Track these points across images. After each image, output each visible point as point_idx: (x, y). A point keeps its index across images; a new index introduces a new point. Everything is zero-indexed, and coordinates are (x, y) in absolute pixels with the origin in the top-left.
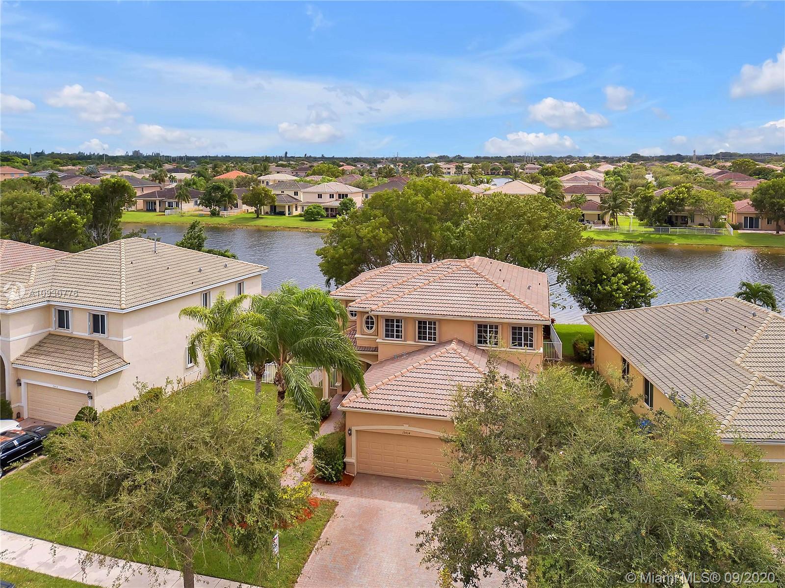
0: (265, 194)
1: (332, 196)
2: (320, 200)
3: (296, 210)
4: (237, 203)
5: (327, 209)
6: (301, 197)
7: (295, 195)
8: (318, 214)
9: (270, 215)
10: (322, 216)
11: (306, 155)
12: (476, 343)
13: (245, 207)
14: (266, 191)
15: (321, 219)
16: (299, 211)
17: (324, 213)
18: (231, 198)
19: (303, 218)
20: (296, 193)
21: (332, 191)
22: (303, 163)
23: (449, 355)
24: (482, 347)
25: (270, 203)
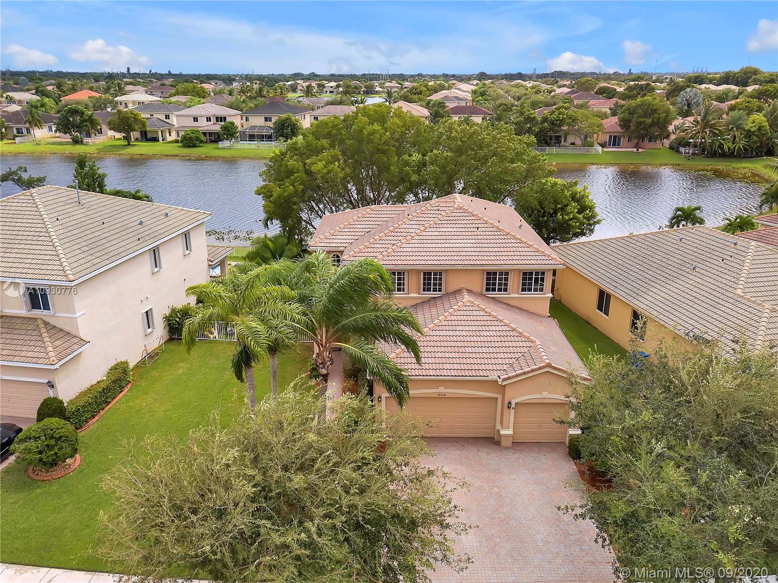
0: (134, 118)
1: (208, 119)
2: (196, 124)
3: (170, 135)
4: (101, 129)
5: (205, 134)
6: (174, 120)
7: (166, 119)
8: (197, 139)
9: (142, 141)
10: (202, 142)
11: (150, 71)
12: (484, 292)
13: (111, 133)
14: (135, 115)
15: (200, 145)
16: (174, 136)
17: (203, 138)
18: (94, 124)
19: (180, 144)
20: (167, 117)
21: (209, 114)
22: (151, 81)
23: (468, 308)
24: (491, 294)
25: (140, 128)
